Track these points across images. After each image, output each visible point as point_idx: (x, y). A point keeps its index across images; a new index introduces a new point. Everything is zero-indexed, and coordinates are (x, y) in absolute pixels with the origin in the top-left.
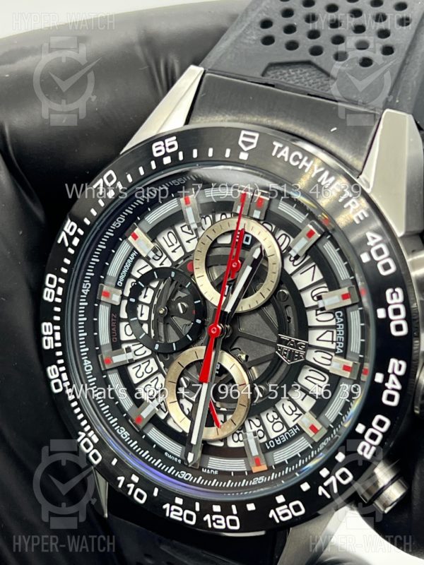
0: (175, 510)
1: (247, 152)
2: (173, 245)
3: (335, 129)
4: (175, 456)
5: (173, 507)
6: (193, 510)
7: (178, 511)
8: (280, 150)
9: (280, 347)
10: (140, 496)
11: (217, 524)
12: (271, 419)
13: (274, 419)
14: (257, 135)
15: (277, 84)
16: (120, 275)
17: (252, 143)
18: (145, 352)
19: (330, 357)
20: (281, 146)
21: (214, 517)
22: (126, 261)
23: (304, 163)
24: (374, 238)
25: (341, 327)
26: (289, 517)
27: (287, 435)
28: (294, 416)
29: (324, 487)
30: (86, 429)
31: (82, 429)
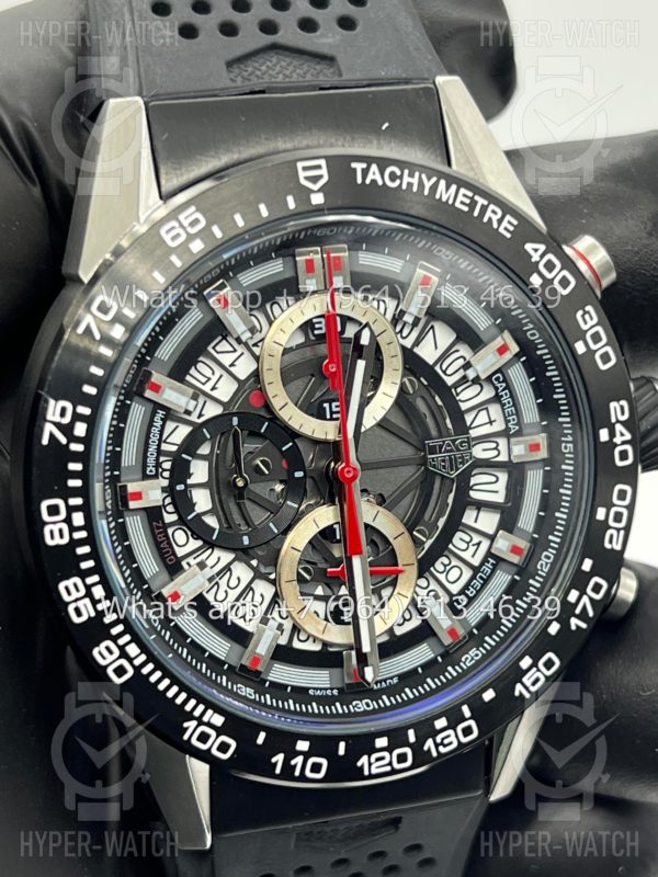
0: (378, 760)
1: (319, 191)
2: (209, 379)
3: (386, 125)
4: (326, 689)
5: (374, 756)
6: (406, 743)
7: (382, 758)
8: (365, 172)
9: (433, 459)
10: (316, 768)
11: (445, 746)
12: (441, 568)
13: (445, 566)
14: (322, 162)
15: (268, 88)
16: (146, 457)
17: (321, 177)
18: (219, 559)
19: (494, 445)
20: (364, 166)
21: (438, 739)
22: (150, 433)
23: (406, 179)
24: (536, 250)
25: (507, 394)
26: (542, 681)
27: (481, 577)
28: (472, 549)
29: (578, 617)
30: (197, 713)
31: (190, 716)
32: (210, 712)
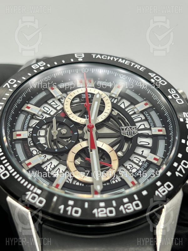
1: (81, 58)
5: (100, 210)
6: (112, 206)
7: (102, 211)
8: (96, 56)
9: (123, 132)
10: (76, 212)
11: (129, 209)
12: (129, 168)
14: (83, 54)
16: (24, 126)
21: (126, 206)
22: (26, 120)
23: (109, 58)
24: (152, 75)
25: (149, 117)
26: (166, 192)
27: (143, 168)
28: (141, 163)
29: (178, 172)
30: (31, 189)
31: (29, 190)
32: (36, 189)
